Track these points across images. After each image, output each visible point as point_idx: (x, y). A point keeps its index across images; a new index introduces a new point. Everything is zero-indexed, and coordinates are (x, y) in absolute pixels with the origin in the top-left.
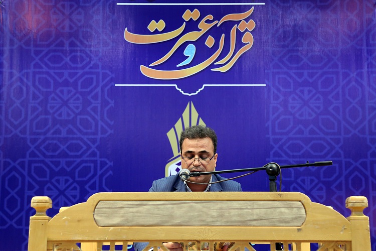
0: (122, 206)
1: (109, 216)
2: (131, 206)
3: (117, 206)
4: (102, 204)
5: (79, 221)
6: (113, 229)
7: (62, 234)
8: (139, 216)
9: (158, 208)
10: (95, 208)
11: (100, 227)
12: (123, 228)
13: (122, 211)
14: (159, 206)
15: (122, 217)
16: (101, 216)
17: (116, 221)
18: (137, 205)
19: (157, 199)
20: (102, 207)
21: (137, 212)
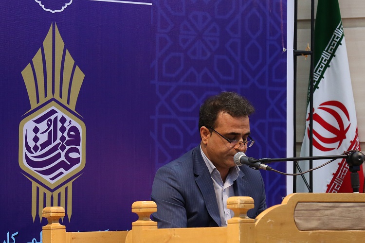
0: (318, 208)
1: (307, 220)
2: (326, 208)
3: (314, 208)
4: (301, 206)
5: (282, 224)
6: (313, 233)
7: (268, 238)
8: (333, 219)
9: (350, 211)
10: (295, 210)
11: (300, 231)
12: (321, 232)
13: (318, 214)
14: (350, 208)
15: (319, 220)
16: (300, 219)
17: (314, 224)
18: (330, 207)
19: (347, 200)
20: (300, 209)
21: (332, 214)
